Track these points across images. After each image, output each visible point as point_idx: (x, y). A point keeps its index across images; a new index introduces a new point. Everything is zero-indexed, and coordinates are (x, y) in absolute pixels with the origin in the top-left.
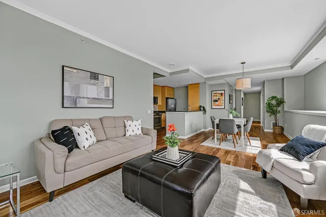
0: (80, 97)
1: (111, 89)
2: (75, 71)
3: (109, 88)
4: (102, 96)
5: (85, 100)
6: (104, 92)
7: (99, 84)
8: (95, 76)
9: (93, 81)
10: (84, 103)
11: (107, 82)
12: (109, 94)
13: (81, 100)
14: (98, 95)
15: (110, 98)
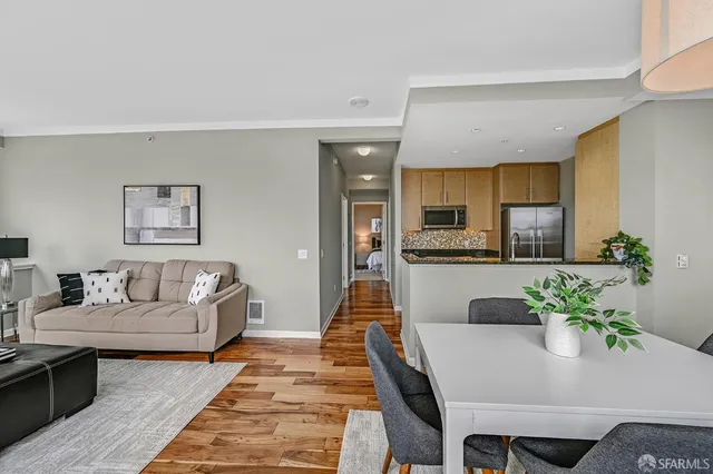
0: (144, 229)
1: (194, 210)
2: (137, 190)
3: (188, 207)
4: (178, 224)
5: (151, 232)
6: (180, 216)
7: (172, 204)
8: (164, 191)
9: (162, 200)
10: (149, 236)
11: (187, 196)
12: (189, 219)
13: (146, 232)
14: (170, 222)
15: (192, 226)
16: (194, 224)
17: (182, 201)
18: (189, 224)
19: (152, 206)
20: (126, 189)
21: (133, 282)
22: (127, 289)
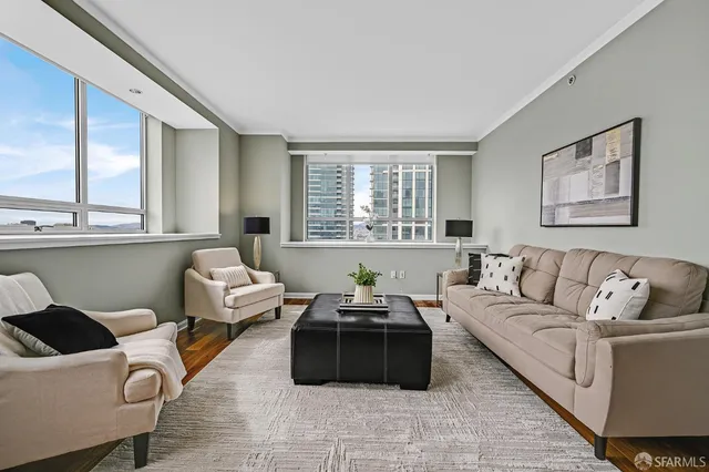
0: (559, 205)
2: (554, 156)
3: (617, 162)
4: (600, 193)
5: (567, 209)
7: (593, 163)
8: (585, 147)
9: (581, 162)
11: (616, 144)
12: (617, 181)
13: (561, 210)
14: (590, 192)
15: (621, 194)
16: (625, 189)
17: (608, 153)
18: (616, 190)
19: (568, 173)
20: (545, 158)
21: (528, 272)
22: (520, 279)
